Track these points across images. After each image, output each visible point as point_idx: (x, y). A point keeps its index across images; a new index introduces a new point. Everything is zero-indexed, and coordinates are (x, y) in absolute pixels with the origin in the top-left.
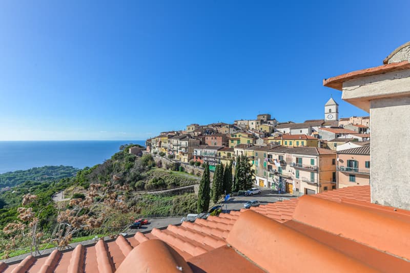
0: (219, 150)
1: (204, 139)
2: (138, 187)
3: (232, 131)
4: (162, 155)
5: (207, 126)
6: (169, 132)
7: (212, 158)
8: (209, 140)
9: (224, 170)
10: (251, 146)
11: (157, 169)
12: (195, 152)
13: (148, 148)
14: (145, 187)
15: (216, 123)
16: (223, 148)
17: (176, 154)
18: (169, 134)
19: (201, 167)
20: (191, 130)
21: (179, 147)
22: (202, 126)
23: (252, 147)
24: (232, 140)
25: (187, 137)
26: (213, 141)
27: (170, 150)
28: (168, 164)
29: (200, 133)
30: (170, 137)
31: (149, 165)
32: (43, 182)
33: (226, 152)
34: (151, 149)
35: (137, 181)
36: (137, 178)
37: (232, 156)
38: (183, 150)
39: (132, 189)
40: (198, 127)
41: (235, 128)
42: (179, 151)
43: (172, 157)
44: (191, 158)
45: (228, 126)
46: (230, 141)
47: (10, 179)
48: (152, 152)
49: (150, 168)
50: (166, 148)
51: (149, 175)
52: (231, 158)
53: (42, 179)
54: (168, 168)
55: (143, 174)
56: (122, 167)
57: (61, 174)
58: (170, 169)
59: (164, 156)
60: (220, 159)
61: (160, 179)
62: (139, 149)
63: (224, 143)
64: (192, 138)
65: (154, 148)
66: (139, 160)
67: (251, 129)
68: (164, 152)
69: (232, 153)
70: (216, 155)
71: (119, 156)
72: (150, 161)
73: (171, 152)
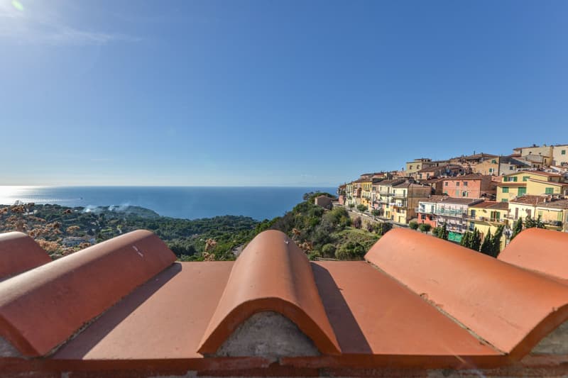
0: (471, 205)
1: (440, 185)
2: (327, 252)
3: (506, 169)
4: (363, 209)
5: (449, 162)
6: (375, 174)
7: (457, 219)
8: (451, 187)
9: (482, 243)
10: (553, 200)
11: (353, 230)
12: (420, 207)
13: (341, 198)
14: (336, 253)
15: (469, 154)
16: (482, 201)
17: (386, 209)
18: (375, 177)
19: (431, 232)
20: (414, 170)
21: (390, 198)
22: (438, 163)
23: (556, 202)
24: (506, 188)
25: (407, 182)
26: (459, 188)
27: (374, 203)
28: (371, 224)
29: (432, 174)
30: (376, 182)
31: (342, 224)
32: (225, 233)
33: (489, 211)
34: (345, 200)
35: (325, 244)
36: (325, 240)
37: (502, 217)
38: (398, 203)
39: (319, 254)
40: (428, 165)
41: (513, 162)
42: (390, 204)
43: (378, 213)
44: (412, 218)
45: (497, 160)
46: (499, 190)
48: (347, 204)
49: (343, 228)
50: (368, 200)
51: (341, 237)
52: (501, 223)
53: (224, 229)
54: (371, 231)
55: (334, 235)
56: (306, 223)
57: (241, 225)
58: (374, 232)
59: (365, 212)
60: (473, 222)
61: (358, 245)
62: (328, 199)
63: (483, 192)
64: (415, 182)
65: (350, 198)
66: (329, 215)
67: (558, 163)
68: (365, 204)
69: (502, 212)
70: (465, 215)
71: (302, 208)
72: (343, 217)
73: (376, 206)
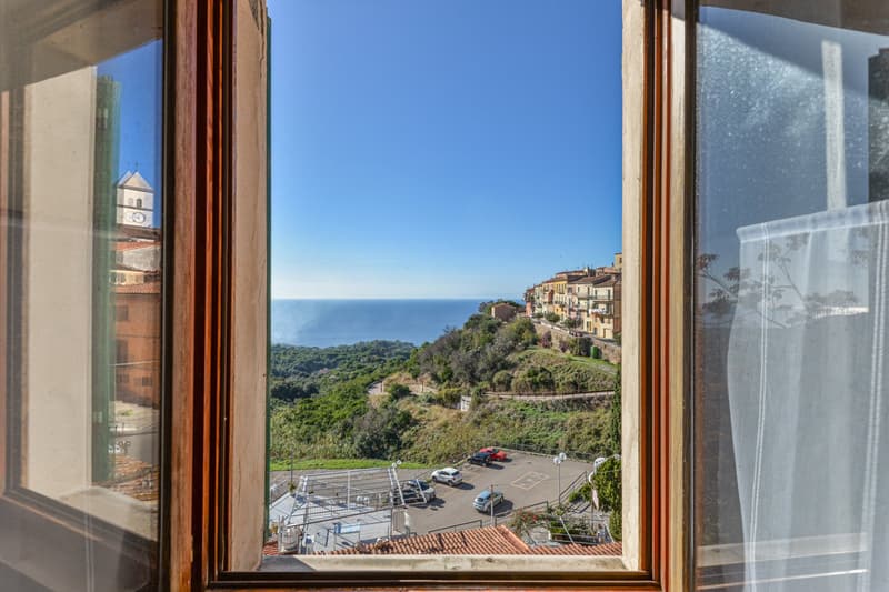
2: (500, 383)
4: (554, 319)
11: (540, 350)
13: (528, 308)
14: (512, 384)
17: (586, 319)
21: (591, 302)
27: (571, 310)
28: (564, 339)
30: (573, 280)
31: (525, 341)
32: (369, 366)
34: (533, 309)
35: (498, 371)
36: (499, 365)
38: (602, 308)
39: (488, 386)
42: (590, 311)
43: (572, 324)
47: (331, 356)
49: (526, 346)
50: (562, 306)
51: (521, 360)
53: (369, 361)
54: (564, 350)
55: (512, 358)
56: (476, 341)
57: (397, 354)
58: (568, 352)
59: (558, 323)
61: (543, 370)
62: (510, 309)
65: (540, 306)
66: (508, 329)
68: (559, 313)
71: (474, 322)
72: (527, 331)
73: (573, 315)
